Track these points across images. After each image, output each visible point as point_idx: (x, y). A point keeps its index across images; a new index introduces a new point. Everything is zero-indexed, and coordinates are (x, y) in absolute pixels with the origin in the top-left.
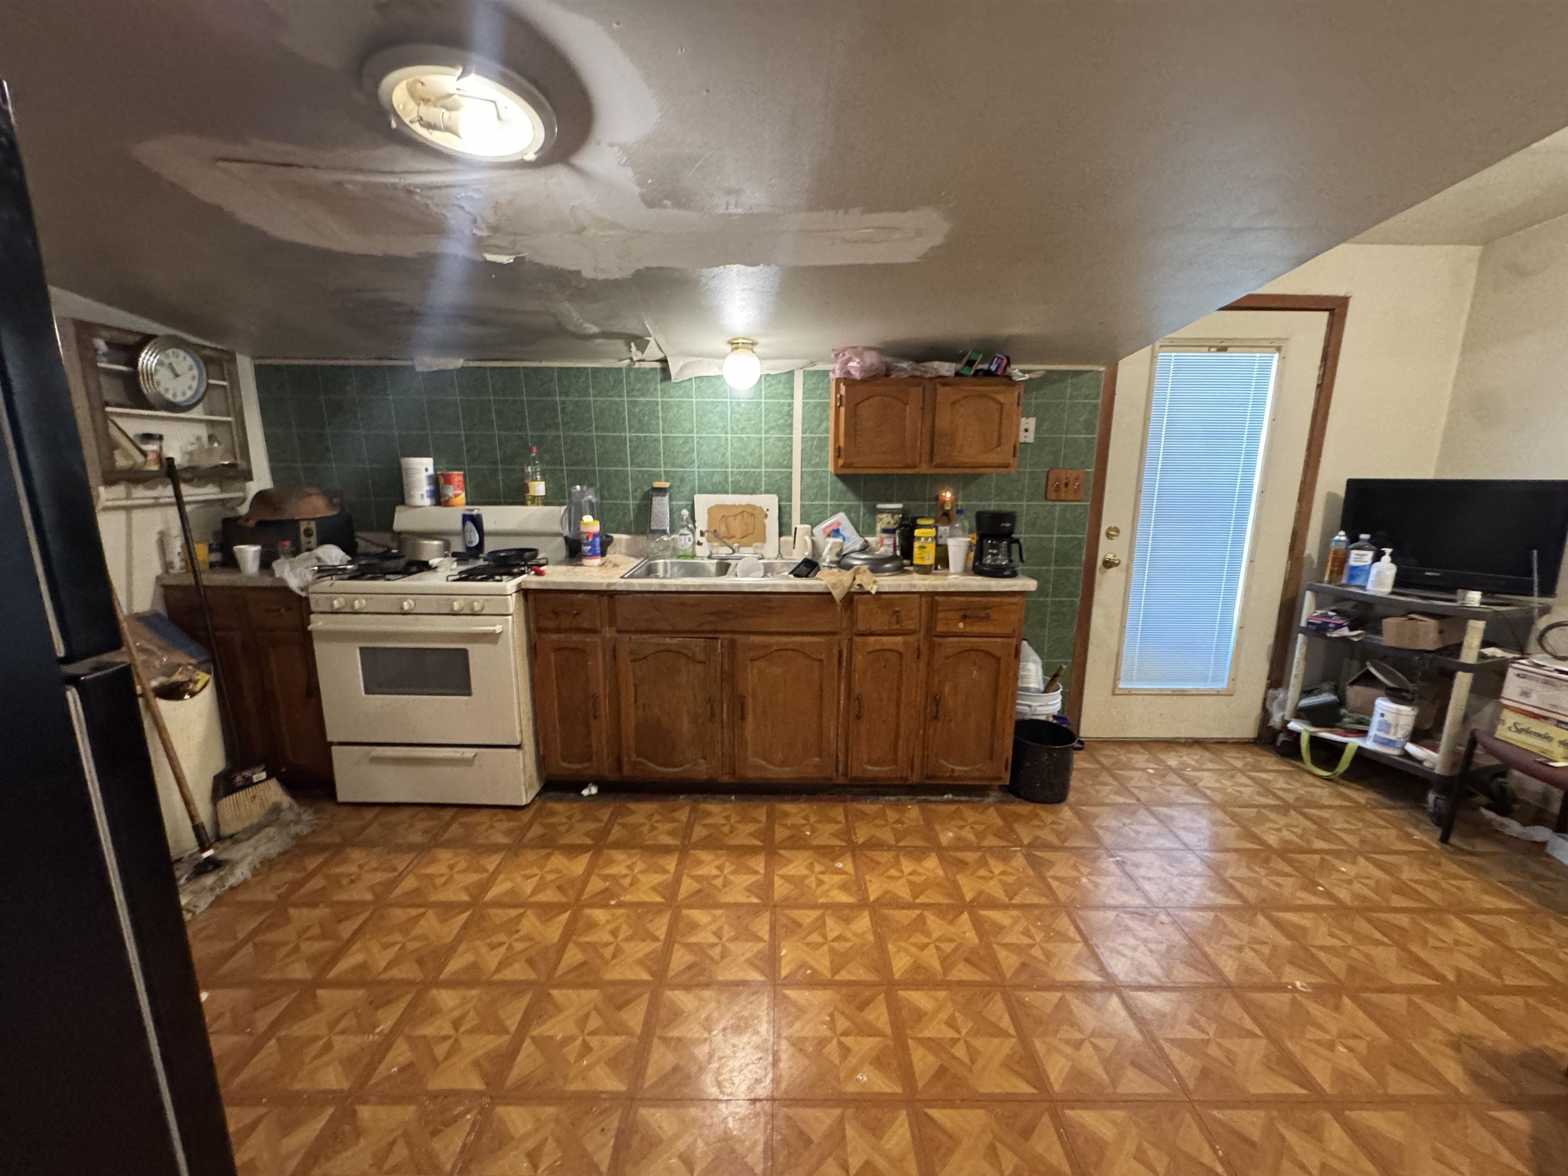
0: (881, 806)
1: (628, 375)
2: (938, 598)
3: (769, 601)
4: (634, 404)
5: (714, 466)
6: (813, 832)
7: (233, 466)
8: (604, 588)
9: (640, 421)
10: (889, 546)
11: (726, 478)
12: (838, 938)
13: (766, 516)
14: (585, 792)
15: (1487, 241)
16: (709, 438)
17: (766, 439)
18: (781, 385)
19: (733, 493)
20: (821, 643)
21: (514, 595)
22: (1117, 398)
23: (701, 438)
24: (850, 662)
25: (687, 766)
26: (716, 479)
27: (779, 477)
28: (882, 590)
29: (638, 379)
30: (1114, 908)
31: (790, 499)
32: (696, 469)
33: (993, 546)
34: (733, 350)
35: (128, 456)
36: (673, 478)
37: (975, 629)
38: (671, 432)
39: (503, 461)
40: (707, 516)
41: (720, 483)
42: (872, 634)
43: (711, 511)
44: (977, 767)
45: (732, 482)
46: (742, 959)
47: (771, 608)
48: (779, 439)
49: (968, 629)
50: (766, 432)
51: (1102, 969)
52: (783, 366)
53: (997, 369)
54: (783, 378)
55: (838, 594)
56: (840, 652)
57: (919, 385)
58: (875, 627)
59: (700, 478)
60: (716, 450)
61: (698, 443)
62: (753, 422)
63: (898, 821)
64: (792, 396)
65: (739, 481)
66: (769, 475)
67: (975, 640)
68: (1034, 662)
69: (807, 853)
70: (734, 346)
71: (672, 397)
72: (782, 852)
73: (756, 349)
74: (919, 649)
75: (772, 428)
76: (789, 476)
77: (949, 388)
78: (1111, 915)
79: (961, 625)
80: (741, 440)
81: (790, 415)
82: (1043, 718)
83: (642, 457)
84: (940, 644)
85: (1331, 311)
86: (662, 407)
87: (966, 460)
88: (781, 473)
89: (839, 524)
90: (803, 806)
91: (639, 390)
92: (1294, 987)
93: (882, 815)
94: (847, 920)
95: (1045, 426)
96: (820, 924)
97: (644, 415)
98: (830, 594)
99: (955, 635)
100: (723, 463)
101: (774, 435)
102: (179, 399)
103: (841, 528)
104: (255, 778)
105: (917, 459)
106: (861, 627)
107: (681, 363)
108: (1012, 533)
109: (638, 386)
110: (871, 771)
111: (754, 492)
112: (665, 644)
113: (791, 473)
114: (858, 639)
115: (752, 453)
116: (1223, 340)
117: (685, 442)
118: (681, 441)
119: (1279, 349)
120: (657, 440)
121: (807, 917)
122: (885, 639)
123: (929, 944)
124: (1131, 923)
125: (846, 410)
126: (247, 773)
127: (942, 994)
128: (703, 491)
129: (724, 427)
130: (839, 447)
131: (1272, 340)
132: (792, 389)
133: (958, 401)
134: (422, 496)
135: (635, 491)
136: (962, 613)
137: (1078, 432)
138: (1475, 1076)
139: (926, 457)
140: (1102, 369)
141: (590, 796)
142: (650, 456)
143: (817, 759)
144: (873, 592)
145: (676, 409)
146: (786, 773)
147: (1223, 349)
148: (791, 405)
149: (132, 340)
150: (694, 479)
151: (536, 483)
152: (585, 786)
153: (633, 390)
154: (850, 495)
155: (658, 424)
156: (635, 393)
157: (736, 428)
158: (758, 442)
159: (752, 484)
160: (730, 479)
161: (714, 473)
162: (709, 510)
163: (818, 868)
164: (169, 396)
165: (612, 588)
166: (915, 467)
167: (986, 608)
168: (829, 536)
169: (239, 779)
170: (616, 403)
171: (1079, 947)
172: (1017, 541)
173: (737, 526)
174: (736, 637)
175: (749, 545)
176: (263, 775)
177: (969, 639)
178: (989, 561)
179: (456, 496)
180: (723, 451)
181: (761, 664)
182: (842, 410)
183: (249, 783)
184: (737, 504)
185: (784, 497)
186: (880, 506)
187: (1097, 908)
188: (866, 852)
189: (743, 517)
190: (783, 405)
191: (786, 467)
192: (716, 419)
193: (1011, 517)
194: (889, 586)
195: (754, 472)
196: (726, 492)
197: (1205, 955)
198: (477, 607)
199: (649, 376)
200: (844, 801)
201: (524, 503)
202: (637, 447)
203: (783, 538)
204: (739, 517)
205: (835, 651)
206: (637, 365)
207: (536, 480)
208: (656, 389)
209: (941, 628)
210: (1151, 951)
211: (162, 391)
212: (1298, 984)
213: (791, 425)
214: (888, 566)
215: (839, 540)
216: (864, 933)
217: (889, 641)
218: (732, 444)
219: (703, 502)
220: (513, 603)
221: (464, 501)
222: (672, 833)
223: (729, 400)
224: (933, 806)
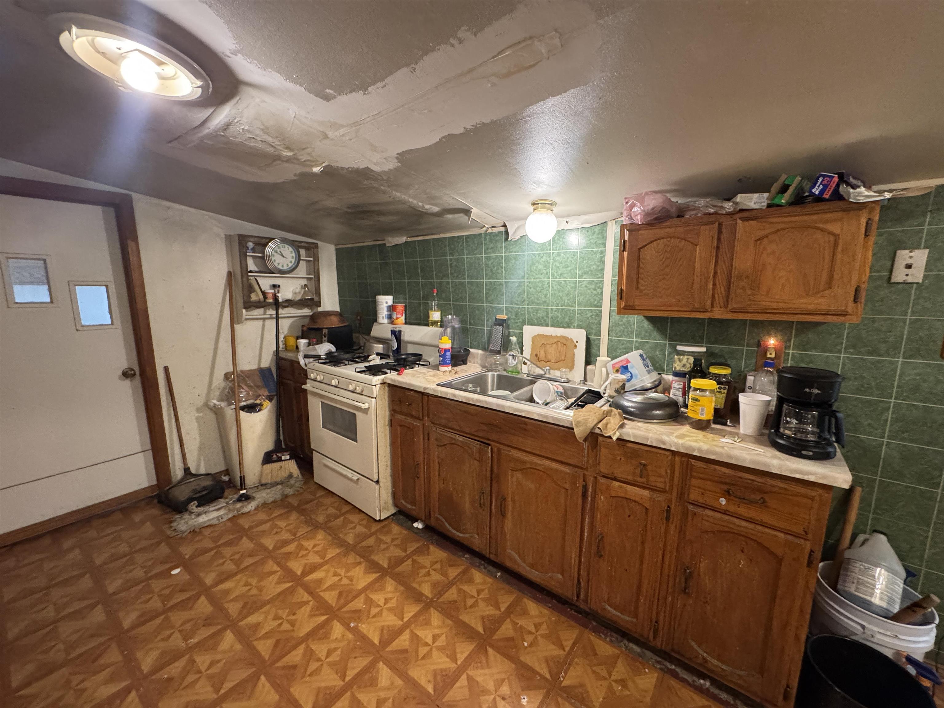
0: (617, 652)
1: (485, 239)
2: (693, 461)
3: (526, 424)
4: (488, 258)
5: (538, 304)
6: (531, 645)
7: (312, 299)
8: (422, 390)
9: (491, 271)
10: (678, 389)
11: (548, 314)
13: (576, 346)
14: (415, 525)
16: (536, 282)
17: (579, 282)
18: (595, 236)
19: (553, 326)
20: (566, 473)
21: (378, 386)
23: (530, 282)
24: (594, 498)
25: (467, 535)
26: (540, 314)
27: (589, 315)
28: (626, 438)
29: (491, 241)
31: (598, 334)
32: (526, 306)
34: (535, 209)
35: (257, 295)
36: (511, 312)
37: (743, 510)
38: (510, 279)
39: (423, 298)
40: (531, 343)
41: (543, 318)
42: (615, 479)
43: (534, 339)
44: (742, 673)
45: (552, 318)
48: (591, 283)
49: (732, 508)
50: (580, 277)
52: (596, 218)
53: (822, 192)
54: (597, 229)
55: (579, 432)
56: (585, 488)
57: (712, 223)
58: (618, 473)
59: (529, 313)
60: (540, 292)
61: (528, 286)
62: (569, 268)
63: (622, 682)
64: (604, 245)
65: (558, 317)
66: (581, 313)
67: (744, 524)
68: (889, 570)
69: (508, 666)
70: (535, 206)
71: (511, 252)
72: (490, 650)
74: (668, 511)
75: (586, 273)
76: (599, 315)
77: (753, 223)
79: (723, 501)
80: (559, 283)
81: (602, 262)
83: (492, 296)
84: (695, 514)
86: (505, 260)
87: (774, 305)
88: (592, 311)
89: (628, 361)
90: (546, 611)
91: (492, 248)
93: (610, 663)
97: (494, 267)
98: (573, 429)
99: (714, 510)
100: (545, 302)
101: (586, 279)
102: (285, 268)
103: (629, 365)
104: (283, 458)
105: (709, 303)
106: (604, 469)
107: (516, 226)
108: (828, 402)
109: (492, 245)
111: (568, 326)
112: (455, 439)
113: (601, 312)
114: (602, 480)
115: (568, 294)
117: (519, 286)
118: (517, 285)
120: (501, 284)
122: (629, 488)
126: (279, 455)
128: (531, 323)
129: (547, 273)
130: (622, 290)
132: (604, 238)
133: (767, 236)
134: (383, 317)
135: (488, 320)
136: (726, 487)
139: (720, 300)
141: (417, 528)
142: (497, 295)
143: (560, 576)
144: (614, 438)
145: (514, 261)
146: (534, 575)
148: (602, 252)
149: (264, 241)
150: (525, 313)
151: (433, 312)
152: (416, 521)
153: (488, 249)
154: (655, 334)
155: (502, 272)
156: (489, 251)
157: (556, 274)
158: (573, 285)
159: (567, 320)
160: (550, 315)
161: (538, 310)
162: (533, 338)
163: (505, 689)
164: (280, 267)
166: (705, 311)
167: (760, 490)
168: (617, 371)
169: (275, 456)
170: (478, 258)
172: (835, 414)
173: (552, 353)
174: (502, 447)
175: (559, 369)
176: (288, 457)
177: (736, 521)
178: (788, 432)
179: (397, 318)
180: (545, 292)
181: (518, 475)
182: (626, 254)
183: (280, 460)
184: (554, 335)
185: (594, 332)
186: (679, 348)
188: (560, 699)
189: (557, 345)
190: (595, 253)
191: (597, 306)
192: (540, 267)
195: (569, 310)
196: (547, 325)
198: (359, 390)
199: (498, 238)
200: (585, 626)
201: (428, 325)
202: (489, 290)
203: (589, 367)
204: (554, 345)
205: (580, 484)
206: (490, 231)
207: (435, 310)
208: (501, 247)
209: (694, 495)
211: (276, 264)
213: (603, 270)
214: (658, 412)
215: (623, 377)
217: (633, 491)
218: (553, 287)
219: (529, 331)
220: (376, 391)
221: (404, 321)
222: (434, 585)
223: (551, 252)
224: (674, 683)
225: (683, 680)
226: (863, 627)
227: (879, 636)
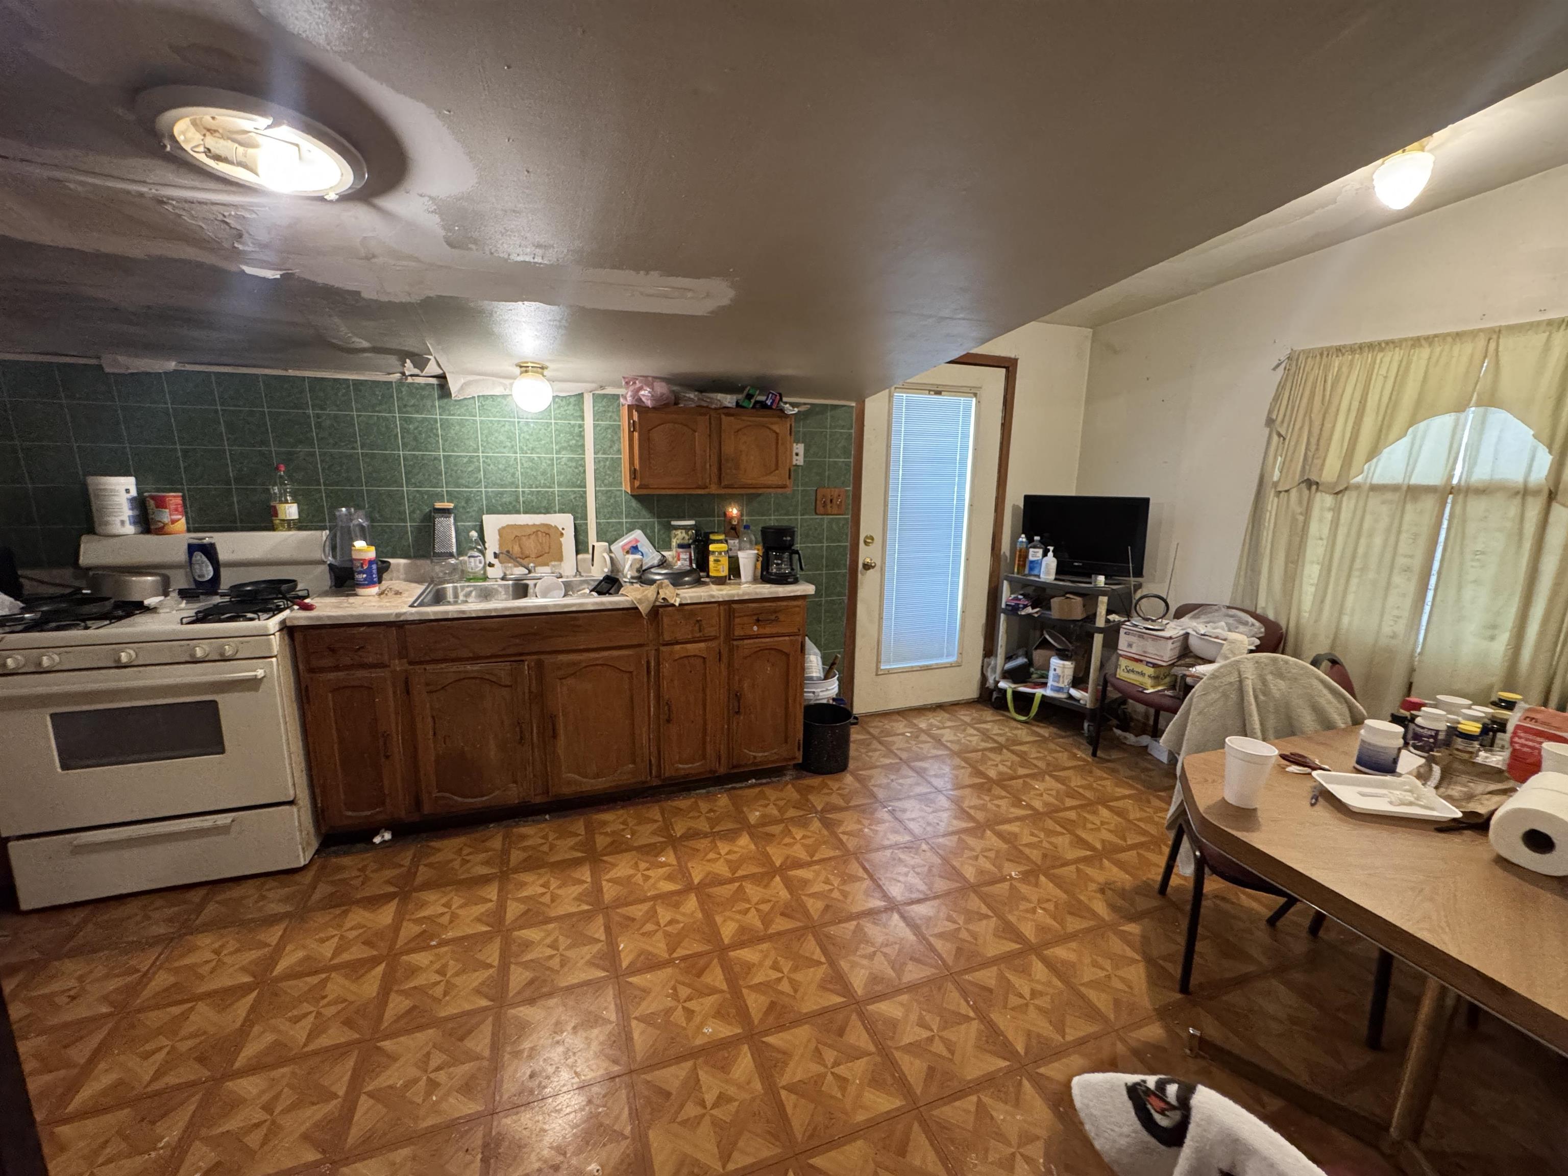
0: (693, 800)
1: (399, 391)
2: (734, 606)
3: (575, 619)
4: (409, 421)
5: (502, 486)
6: (632, 835)
8: (392, 619)
9: (415, 439)
10: (685, 560)
11: (518, 497)
12: (670, 923)
13: (562, 534)
14: (377, 840)
15: (1094, 326)
16: (496, 457)
17: (557, 459)
18: (571, 407)
19: (525, 513)
20: (629, 656)
21: (277, 634)
22: (865, 429)
23: (487, 457)
24: (658, 671)
25: (497, 793)
26: (506, 499)
27: (572, 497)
28: (684, 602)
29: (411, 395)
30: (890, 847)
31: (585, 517)
32: (483, 490)
33: (777, 558)
34: (522, 373)
36: (456, 498)
37: (768, 630)
38: (453, 451)
39: (238, 480)
40: (498, 537)
41: (510, 503)
42: (678, 643)
43: (502, 532)
44: (775, 751)
45: (524, 502)
46: (583, 961)
47: (579, 626)
48: (571, 459)
49: (762, 631)
50: (558, 452)
51: (885, 896)
52: (574, 388)
53: (772, 403)
54: (572, 400)
55: (644, 609)
56: (648, 663)
57: (705, 415)
58: (680, 636)
59: (487, 498)
60: (505, 470)
61: (484, 462)
62: (543, 442)
63: (711, 810)
64: (582, 418)
65: (532, 501)
66: (562, 495)
67: (768, 640)
68: (815, 654)
69: (628, 856)
70: (524, 369)
71: (453, 415)
72: (605, 858)
73: (546, 372)
74: (720, 653)
75: (564, 448)
76: (583, 496)
77: (732, 418)
78: (888, 853)
79: (755, 628)
80: (531, 460)
81: (581, 435)
82: (825, 701)
83: (420, 477)
84: (738, 646)
85: (1007, 368)
86: (441, 425)
87: (750, 482)
88: (574, 492)
89: (637, 541)
90: (621, 812)
91: (413, 406)
92: (1011, 876)
93: (695, 807)
94: (677, 905)
95: (812, 451)
96: (652, 915)
97: (420, 433)
98: (637, 608)
99: (750, 637)
100: (513, 483)
101: (566, 455)
103: (639, 545)
105: (708, 481)
106: (667, 637)
107: (463, 381)
108: (793, 545)
109: (412, 402)
110: (684, 769)
111: (547, 511)
112: (466, 672)
113: (585, 492)
114: (662, 648)
115: (544, 473)
116: (938, 386)
117: (470, 461)
118: (465, 460)
119: (975, 395)
120: (437, 459)
121: (638, 911)
122: (689, 646)
123: (750, 908)
124: (902, 856)
125: (640, 436)
127: (765, 946)
128: (492, 511)
129: (512, 447)
130: (635, 469)
131: (971, 388)
132: (582, 411)
133: (741, 429)
134: (123, 522)
135: (412, 512)
136: (755, 618)
137: (838, 457)
138: (1113, 907)
139: (715, 479)
140: (853, 404)
141: (384, 842)
142: (429, 475)
143: (631, 766)
144: (677, 604)
145: (457, 428)
146: (601, 784)
147: (938, 393)
148: (581, 426)
150: (481, 499)
151: (287, 505)
152: (376, 833)
153: (405, 406)
154: (644, 512)
155: (438, 441)
156: (409, 409)
157: (525, 448)
158: (549, 462)
159: (545, 503)
160: (521, 499)
161: (502, 493)
162: (499, 531)
163: (643, 865)
165: (402, 618)
166: (706, 487)
167: (775, 612)
168: (628, 552)
170: (386, 419)
171: (868, 882)
172: (797, 552)
173: (531, 546)
174: (542, 657)
175: (546, 564)
177: (763, 640)
178: (774, 571)
179: (173, 522)
180: (512, 471)
181: (570, 681)
182: (636, 434)
184: (530, 523)
185: (579, 515)
186: (674, 523)
187: (878, 850)
188: (685, 843)
189: (537, 535)
190: (573, 426)
191: (580, 487)
192: (502, 438)
193: (789, 531)
194: (691, 598)
195: (547, 492)
196: (518, 512)
197: (954, 868)
198: (229, 651)
199: (425, 393)
200: (659, 801)
201: (272, 528)
202: (413, 466)
203: (580, 556)
204: (533, 537)
205: (644, 662)
206: (410, 380)
207: (286, 502)
208: (433, 406)
209: (738, 632)
210: (918, 874)
212: (1013, 874)
213: (583, 446)
214: (687, 579)
215: (638, 556)
216: (693, 912)
217: (692, 648)
218: (522, 464)
219: (493, 523)
220: (276, 642)
221: (185, 527)
222: (487, 863)
223: (516, 420)
224: (740, 792)
225: (741, 788)
226: (814, 693)
227: (821, 694)
